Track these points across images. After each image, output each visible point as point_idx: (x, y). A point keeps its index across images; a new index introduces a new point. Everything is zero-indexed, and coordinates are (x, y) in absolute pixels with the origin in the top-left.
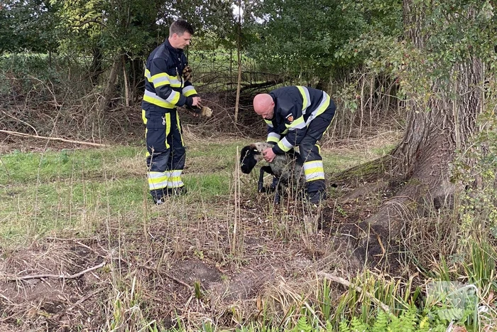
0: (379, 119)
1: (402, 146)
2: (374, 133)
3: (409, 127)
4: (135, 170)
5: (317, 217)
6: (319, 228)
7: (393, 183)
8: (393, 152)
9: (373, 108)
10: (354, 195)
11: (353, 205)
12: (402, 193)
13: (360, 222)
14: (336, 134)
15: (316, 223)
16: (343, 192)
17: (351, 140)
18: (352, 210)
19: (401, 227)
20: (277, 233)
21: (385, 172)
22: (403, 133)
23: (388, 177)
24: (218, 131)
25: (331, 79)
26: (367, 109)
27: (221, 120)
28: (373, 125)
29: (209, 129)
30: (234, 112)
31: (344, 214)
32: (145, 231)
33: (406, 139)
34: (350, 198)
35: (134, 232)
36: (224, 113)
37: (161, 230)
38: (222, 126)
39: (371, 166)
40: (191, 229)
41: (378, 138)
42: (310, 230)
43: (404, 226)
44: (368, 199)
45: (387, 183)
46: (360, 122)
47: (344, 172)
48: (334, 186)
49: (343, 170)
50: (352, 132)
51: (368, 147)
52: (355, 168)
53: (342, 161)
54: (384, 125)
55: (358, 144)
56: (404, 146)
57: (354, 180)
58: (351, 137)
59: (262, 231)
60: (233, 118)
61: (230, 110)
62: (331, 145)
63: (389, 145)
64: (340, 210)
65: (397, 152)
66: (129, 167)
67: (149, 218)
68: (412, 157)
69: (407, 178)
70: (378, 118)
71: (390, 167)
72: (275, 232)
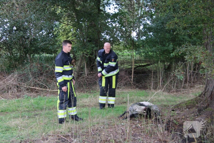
0: (196, 80)
1: (204, 93)
2: (194, 86)
3: (207, 84)
4: (87, 104)
5: (164, 124)
6: (165, 130)
7: (200, 109)
8: (200, 96)
9: (193, 75)
10: (182, 115)
11: (181, 119)
12: (203, 114)
14: (176, 87)
15: (164, 128)
16: (177, 113)
17: (183, 89)
18: (181, 121)
20: (147, 132)
21: (196, 105)
22: (204, 86)
23: (198, 107)
24: (125, 86)
25: (173, 63)
26: (190, 75)
27: (126, 81)
28: (193, 82)
29: (120, 85)
30: (131, 78)
31: (177, 123)
32: (90, 131)
33: (205, 90)
34: (180, 116)
35: (86, 131)
36: (127, 78)
37: (96, 130)
38: (126, 84)
39: (190, 102)
40: (109, 130)
41: (195, 89)
42: (161, 131)
43: (205, 130)
44: (188, 117)
45: (197, 110)
46: (187, 81)
48: (173, 110)
49: (178, 103)
50: (184, 86)
51: (191, 92)
52: (182, 103)
53: (178, 99)
54: (198, 82)
55: (186, 91)
56: (205, 93)
57: (182, 108)
58: (183, 88)
59: (140, 131)
60: (131, 81)
61: (129, 77)
62: (174, 92)
63: (200, 91)
64: (175, 122)
65: (202, 96)
66: (85, 103)
67: (91, 125)
68: (209, 98)
69: (206, 108)
70: (196, 79)
71: (199, 103)
72: (146, 131)
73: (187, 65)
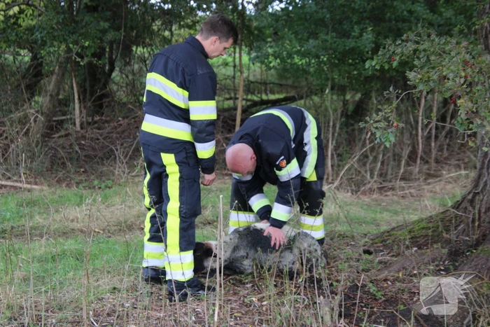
0: (446, 154)
1: (470, 197)
2: (439, 173)
3: (482, 168)
4: (79, 226)
5: (338, 298)
6: (340, 315)
7: (456, 251)
8: (457, 206)
9: (436, 137)
10: (395, 267)
11: (393, 282)
12: (466, 267)
13: (402, 307)
14: (381, 175)
15: (336, 308)
16: (380, 262)
17: (403, 184)
18: (392, 289)
19: (464, 318)
20: (278, 321)
21: (444, 235)
22: (473, 174)
23: (448, 242)
25: (373, 94)
26: (428, 138)
28: (437, 161)
31: (379, 295)
32: (85, 317)
33: (476, 186)
34: (390, 272)
35: (70, 319)
36: (218, 141)
37: (109, 315)
39: (424, 224)
40: (154, 313)
41: (443, 183)
42: (327, 318)
43: (470, 317)
44: (415, 275)
45: (445, 251)
46: (417, 157)
47: (383, 233)
48: (368, 252)
49: (384, 228)
50: (405, 172)
51: (428, 194)
52: (400, 227)
53: (386, 215)
54: (454, 162)
55: (412, 191)
56: (474, 197)
57: (398, 245)
58: (403, 179)
59: (257, 318)
61: (227, 138)
62: (371, 191)
63: (458, 192)
64: (373, 289)
65: (463, 205)
66: (73, 221)
67: (92, 298)
68: (485, 212)
69: (477, 244)
70: (445, 151)
71: (452, 228)
72: (275, 319)
73: (419, 104)
